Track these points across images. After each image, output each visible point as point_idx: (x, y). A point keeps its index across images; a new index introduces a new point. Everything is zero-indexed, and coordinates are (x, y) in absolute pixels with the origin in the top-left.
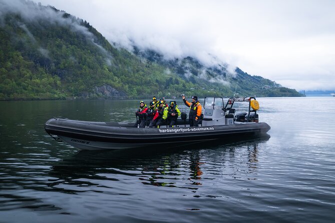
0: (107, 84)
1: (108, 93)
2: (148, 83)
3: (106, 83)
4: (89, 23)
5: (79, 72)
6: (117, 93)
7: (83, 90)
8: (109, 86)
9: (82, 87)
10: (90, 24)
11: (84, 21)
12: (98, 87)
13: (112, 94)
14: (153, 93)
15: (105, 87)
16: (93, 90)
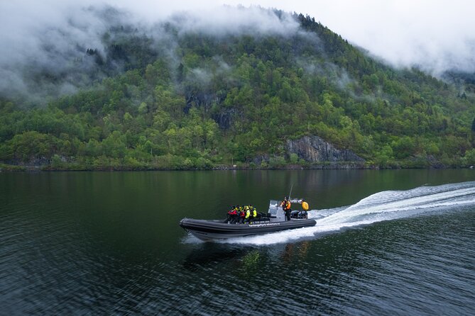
0: (314, 133)
1: (314, 155)
2: (439, 129)
3: (311, 132)
4: (314, 19)
5: (258, 111)
6: (335, 155)
7: (257, 149)
8: (317, 138)
9: (256, 141)
10: (316, 21)
11: (305, 17)
12: (293, 140)
13: (325, 155)
14: (445, 154)
15: (308, 140)
16: (280, 148)
